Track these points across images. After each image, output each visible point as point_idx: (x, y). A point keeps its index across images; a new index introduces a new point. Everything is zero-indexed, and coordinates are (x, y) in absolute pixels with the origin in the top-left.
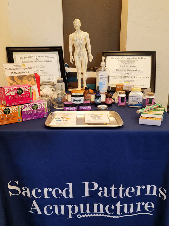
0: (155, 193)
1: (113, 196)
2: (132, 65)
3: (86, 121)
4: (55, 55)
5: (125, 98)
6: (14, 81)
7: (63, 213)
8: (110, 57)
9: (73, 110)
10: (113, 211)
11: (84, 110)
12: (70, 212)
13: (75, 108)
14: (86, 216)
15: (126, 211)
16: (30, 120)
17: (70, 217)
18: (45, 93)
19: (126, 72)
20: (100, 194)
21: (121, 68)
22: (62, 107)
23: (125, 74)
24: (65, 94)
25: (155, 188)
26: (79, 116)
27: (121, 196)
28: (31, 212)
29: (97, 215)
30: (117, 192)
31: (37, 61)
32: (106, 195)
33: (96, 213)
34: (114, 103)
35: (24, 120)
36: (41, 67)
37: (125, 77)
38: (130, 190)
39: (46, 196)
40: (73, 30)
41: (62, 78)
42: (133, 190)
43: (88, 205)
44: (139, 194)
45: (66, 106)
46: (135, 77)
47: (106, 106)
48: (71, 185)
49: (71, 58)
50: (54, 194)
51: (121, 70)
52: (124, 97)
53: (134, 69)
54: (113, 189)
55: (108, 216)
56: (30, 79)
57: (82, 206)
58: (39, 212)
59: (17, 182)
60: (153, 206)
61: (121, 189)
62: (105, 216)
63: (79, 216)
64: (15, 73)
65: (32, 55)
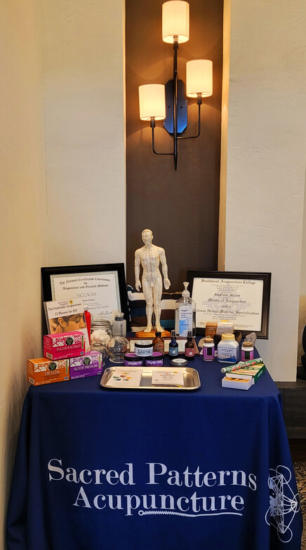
0: (244, 483)
1: (187, 484)
2: (233, 293)
3: (154, 382)
4: (113, 277)
5: (213, 349)
6: (58, 324)
7: (119, 506)
8: (200, 279)
9: (137, 366)
10: (187, 507)
11: (153, 365)
12: (129, 506)
13: (140, 362)
14: (150, 513)
15: (205, 508)
16: (80, 378)
17: (129, 513)
18: (97, 337)
19: (223, 304)
20: (169, 481)
21: (216, 297)
22: (122, 360)
23: (223, 307)
24: (126, 342)
25: (244, 475)
26: (144, 375)
27: (197, 484)
28: (76, 504)
29: (166, 513)
30: (192, 478)
31: (85, 286)
32: (177, 483)
33: (164, 510)
34: (198, 355)
35: (72, 378)
36: (91, 294)
37: (222, 311)
38: (210, 476)
39: (98, 482)
40: (141, 244)
41: (123, 314)
42: (214, 477)
43: (153, 497)
44: (222, 483)
45: (127, 359)
46: (237, 312)
47: (184, 361)
48: (131, 466)
49: (138, 283)
50: (108, 478)
51: (216, 300)
52: (211, 348)
53: (236, 299)
54: (186, 473)
55: (180, 514)
56: (78, 319)
57: (145, 497)
58: (88, 505)
59: (60, 461)
60: (242, 502)
61: (197, 474)
62: (176, 513)
63: (141, 513)
64: (60, 313)
65: (78, 278)
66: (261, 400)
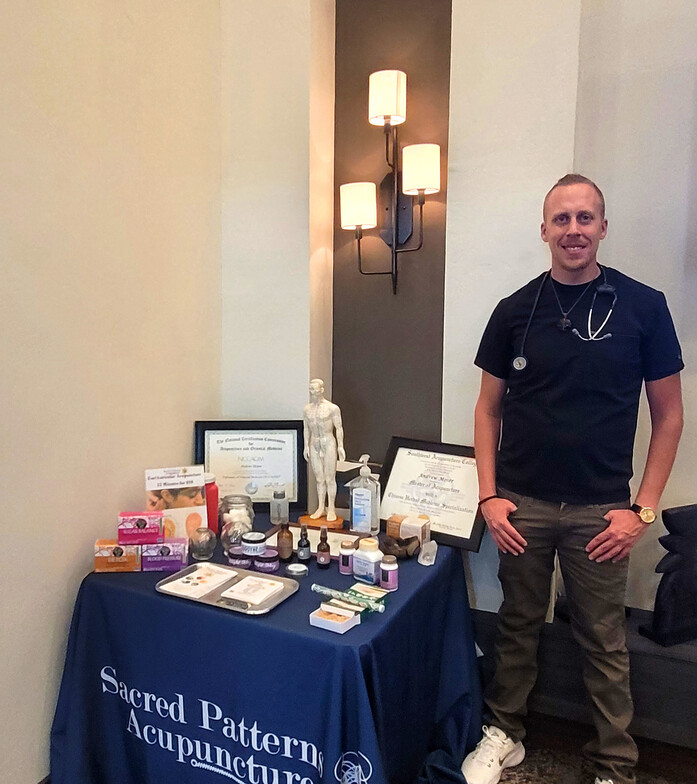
0: (314, 762)
1: (243, 742)
2: (445, 476)
4: (289, 437)
5: (350, 558)
6: (160, 497)
7: (170, 747)
8: (407, 450)
10: (244, 773)
12: (181, 750)
14: (204, 766)
15: (265, 781)
17: (181, 759)
19: (428, 491)
20: (225, 730)
21: (422, 480)
23: (427, 494)
25: (315, 750)
27: (255, 746)
28: (129, 729)
29: (222, 772)
30: (248, 735)
31: (250, 447)
32: (233, 735)
33: (219, 768)
35: (145, 570)
36: (256, 459)
37: (424, 501)
38: (271, 739)
39: (147, 708)
42: (277, 743)
43: (208, 746)
44: (288, 754)
46: (444, 506)
47: (304, 568)
48: (181, 697)
50: (158, 707)
51: (420, 484)
52: (348, 556)
53: (447, 485)
54: (242, 727)
55: (236, 780)
56: (193, 494)
57: (198, 743)
59: (114, 671)
61: (254, 731)
62: (232, 777)
63: (194, 763)
64: (165, 484)
65: (241, 436)
66: (332, 649)
